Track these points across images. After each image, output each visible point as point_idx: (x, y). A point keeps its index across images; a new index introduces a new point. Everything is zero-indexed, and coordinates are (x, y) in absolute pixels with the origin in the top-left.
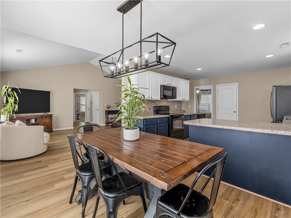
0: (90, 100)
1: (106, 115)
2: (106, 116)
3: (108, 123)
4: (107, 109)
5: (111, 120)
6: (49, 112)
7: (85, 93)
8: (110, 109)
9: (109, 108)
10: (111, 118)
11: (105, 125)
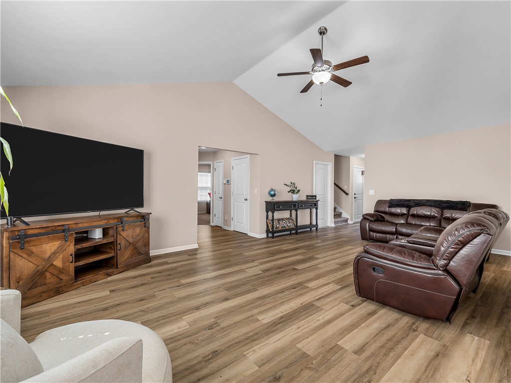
0: (225, 176)
1: (267, 212)
2: (267, 216)
3: (273, 233)
4: (270, 199)
5: (279, 223)
6: (142, 205)
7: (211, 163)
8: (276, 199)
9: (273, 195)
10: (279, 220)
11: (265, 236)
